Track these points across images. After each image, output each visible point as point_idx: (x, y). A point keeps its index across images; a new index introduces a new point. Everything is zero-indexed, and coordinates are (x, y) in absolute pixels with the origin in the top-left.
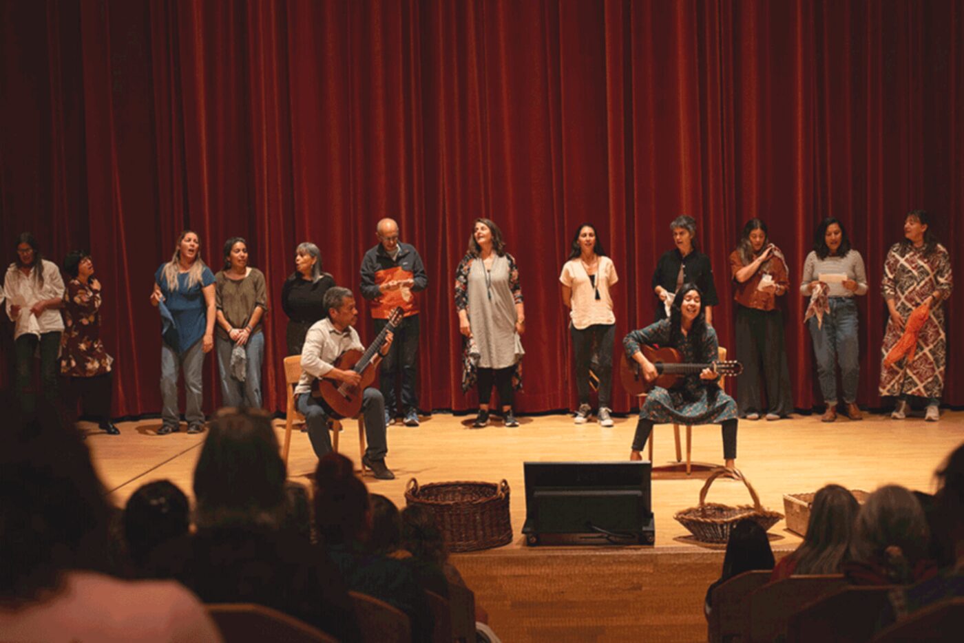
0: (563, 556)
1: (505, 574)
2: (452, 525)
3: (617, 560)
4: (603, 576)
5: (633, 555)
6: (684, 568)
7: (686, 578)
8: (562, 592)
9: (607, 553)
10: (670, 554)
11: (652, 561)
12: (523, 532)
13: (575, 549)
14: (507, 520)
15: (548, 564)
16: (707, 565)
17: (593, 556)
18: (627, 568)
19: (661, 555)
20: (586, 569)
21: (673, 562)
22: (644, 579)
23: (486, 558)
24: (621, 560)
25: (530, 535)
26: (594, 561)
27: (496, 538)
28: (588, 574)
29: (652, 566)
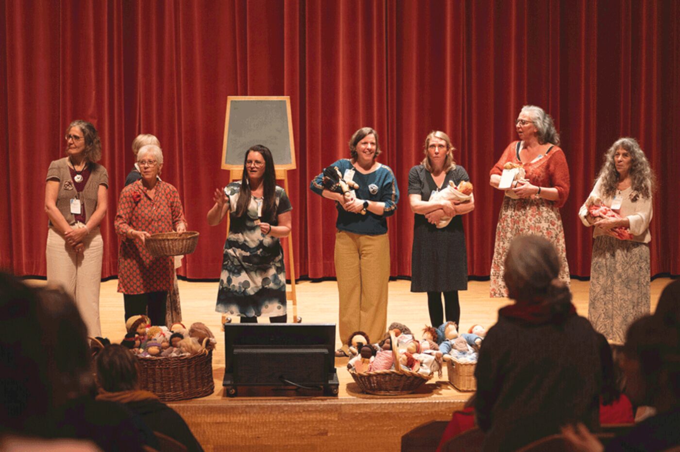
0: (260, 406)
1: (208, 421)
2: (162, 378)
3: (306, 410)
4: (294, 424)
5: (320, 405)
6: (364, 417)
7: (366, 426)
8: (258, 437)
9: (297, 403)
10: (352, 404)
11: (337, 411)
12: (224, 385)
13: (270, 400)
14: (210, 374)
15: (246, 413)
17: (285, 406)
18: (315, 416)
19: (345, 404)
20: (279, 417)
21: (355, 411)
22: (329, 425)
23: (191, 407)
24: (310, 409)
25: (230, 387)
26: (287, 410)
27: (200, 389)
28: (280, 422)
29: (336, 415)
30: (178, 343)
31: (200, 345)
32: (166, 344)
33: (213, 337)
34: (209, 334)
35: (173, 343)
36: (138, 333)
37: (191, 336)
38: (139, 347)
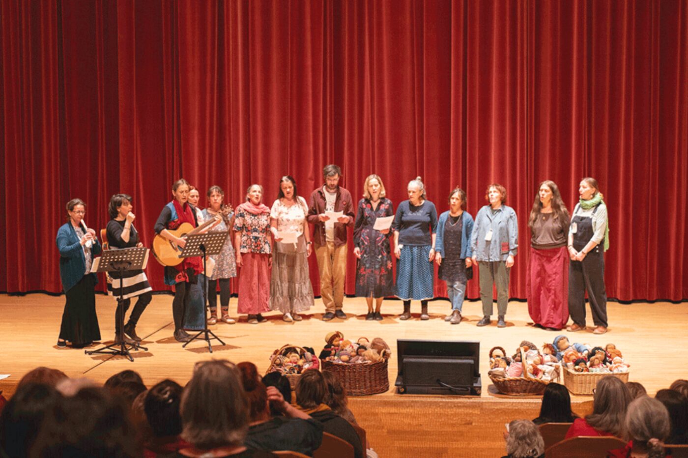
0: (422, 401)
1: (384, 412)
2: (350, 379)
3: (456, 405)
4: (447, 415)
5: (467, 402)
6: (500, 412)
7: (502, 418)
8: (421, 425)
9: (450, 400)
10: (491, 402)
11: (479, 406)
12: (396, 385)
13: (429, 397)
14: (386, 376)
15: (412, 406)
16: (516, 410)
17: (441, 402)
18: (463, 410)
19: (485, 402)
20: (436, 410)
21: (493, 407)
22: (474, 418)
23: (371, 401)
24: (459, 405)
25: (400, 387)
26: (442, 405)
27: (378, 388)
28: (437, 414)
29: (479, 410)
30: (363, 353)
31: (378, 355)
32: (354, 354)
33: (389, 349)
34: (386, 346)
35: (359, 353)
36: (334, 345)
37: (372, 348)
38: (335, 355)
